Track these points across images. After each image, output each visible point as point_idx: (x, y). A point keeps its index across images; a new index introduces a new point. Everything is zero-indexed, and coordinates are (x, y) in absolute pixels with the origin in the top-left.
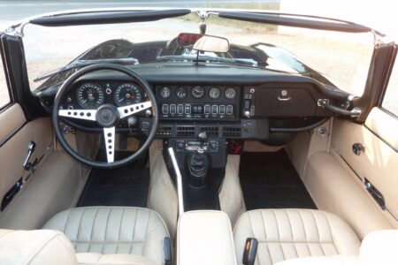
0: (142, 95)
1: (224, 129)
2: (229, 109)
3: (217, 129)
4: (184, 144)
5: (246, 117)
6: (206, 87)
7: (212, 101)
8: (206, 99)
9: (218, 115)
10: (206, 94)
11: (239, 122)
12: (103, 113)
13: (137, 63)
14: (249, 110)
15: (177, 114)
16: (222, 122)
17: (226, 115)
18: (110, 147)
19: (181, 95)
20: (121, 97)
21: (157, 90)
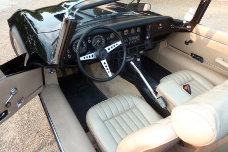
2: (138, 37)
6: (129, 29)
8: (130, 35)
9: (134, 41)
11: (143, 43)
14: (148, 36)
16: (136, 44)
17: (137, 40)
18: (108, 69)
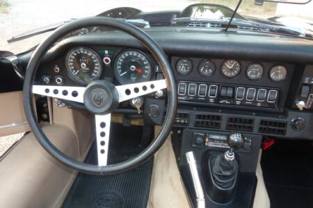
0: (153, 69)
1: (262, 122)
2: (272, 95)
3: (251, 121)
4: (204, 138)
5: (297, 109)
6: (243, 63)
7: (249, 83)
9: (255, 102)
10: (243, 72)
11: (285, 114)
12: (94, 93)
13: (148, 26)
14: (305, 100)
15: (197, 97)
16: (259, 112)
17: (265, 102)
18: (103, 143)
19: (206, 71)
20: (123, 70)
21: (173, 62)
